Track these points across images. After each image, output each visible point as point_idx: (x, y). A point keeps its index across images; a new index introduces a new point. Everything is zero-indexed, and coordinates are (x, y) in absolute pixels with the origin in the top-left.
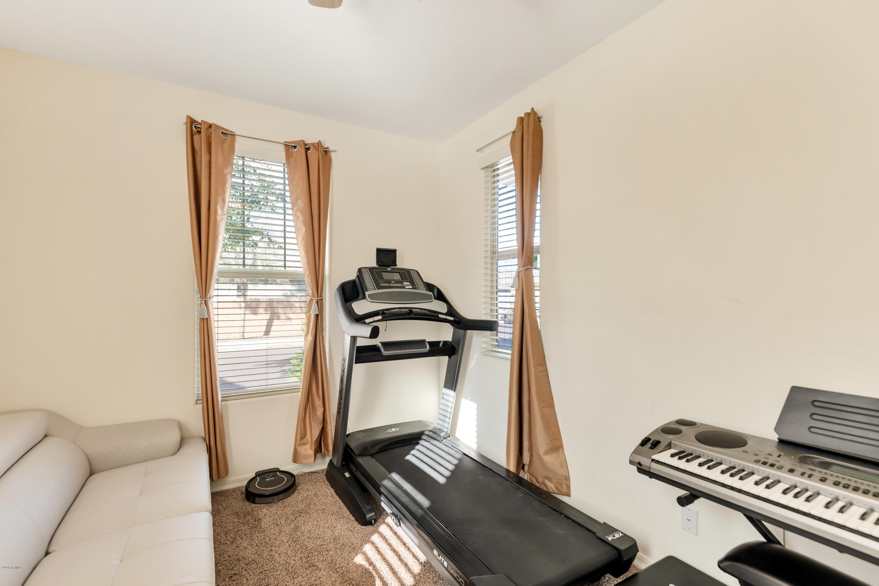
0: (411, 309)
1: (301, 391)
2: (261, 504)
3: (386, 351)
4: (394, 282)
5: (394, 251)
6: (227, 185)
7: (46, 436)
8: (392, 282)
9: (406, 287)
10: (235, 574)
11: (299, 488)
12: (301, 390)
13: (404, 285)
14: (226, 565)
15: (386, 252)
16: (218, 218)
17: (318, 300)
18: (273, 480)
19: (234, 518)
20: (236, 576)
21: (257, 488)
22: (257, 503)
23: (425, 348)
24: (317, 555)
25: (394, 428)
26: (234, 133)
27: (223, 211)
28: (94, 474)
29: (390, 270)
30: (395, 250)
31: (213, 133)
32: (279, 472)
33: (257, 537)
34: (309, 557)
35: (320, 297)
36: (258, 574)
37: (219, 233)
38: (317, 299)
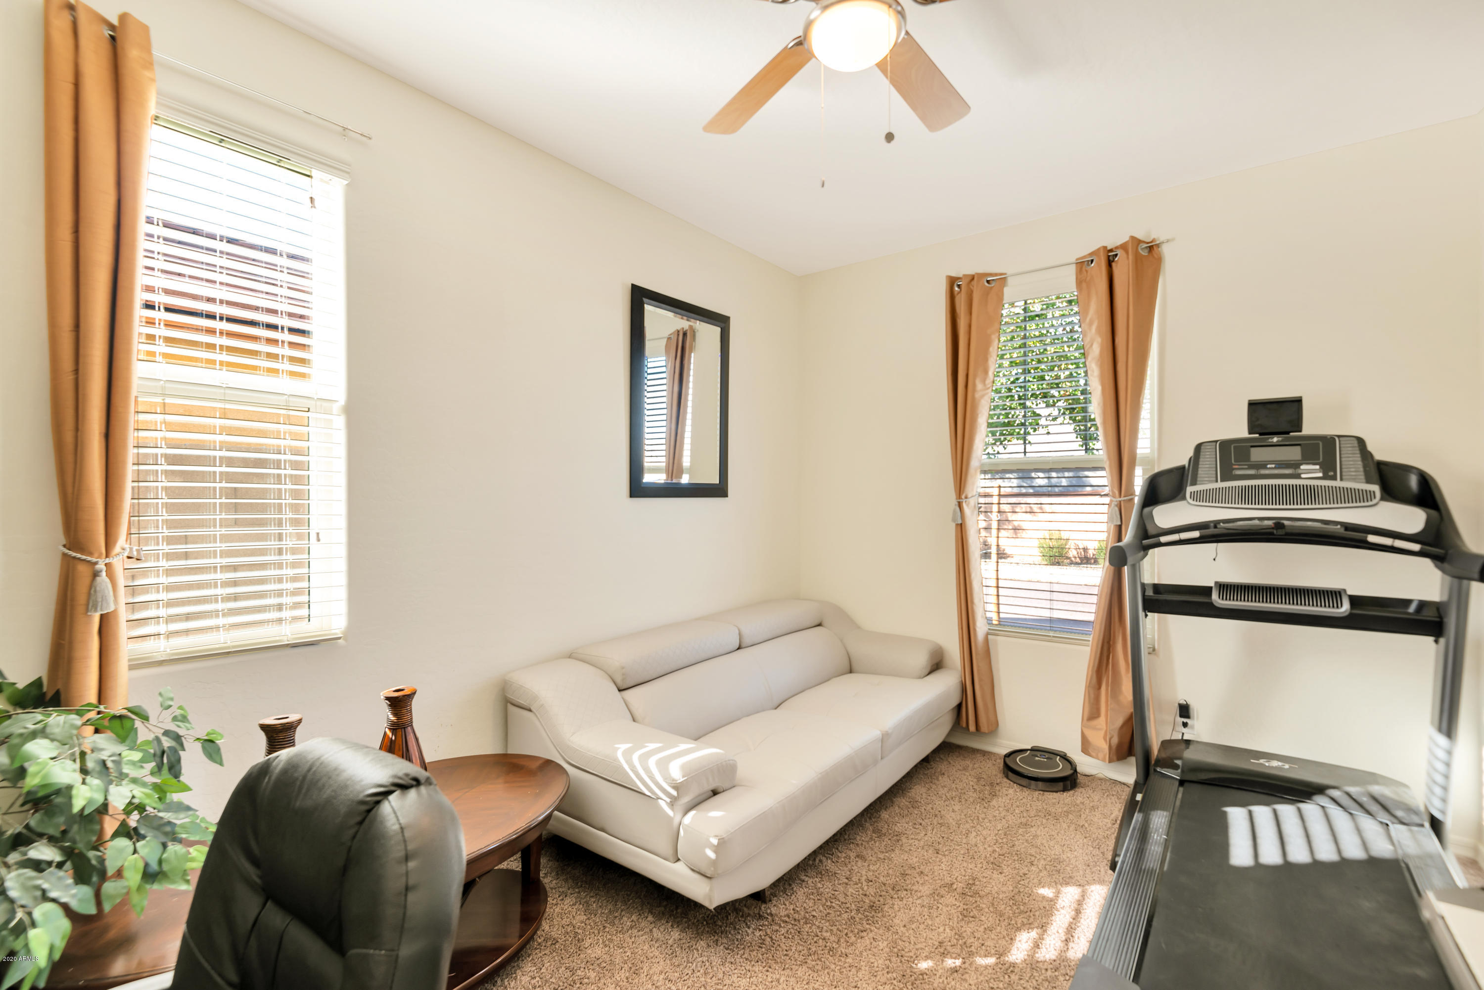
0: (1279, 521)
1: (1090, 645)
2: (1015, 783)
3: (1223, 599)
4: (1273, 466)
5: (1298, 401)
6: (991, 349)
7: (820, 625)
8: (1269, 466)
9: (1303, 476)
10: (921, 824)
11: (1076, 789)
12: (1090, 643)
13: (1300, 471)
14: (922, 813)
15: (1275, 406)
16: (977, 395)
17: (1120, 502)
18: (1044, 761)
19: (972, 781)
20: (920, 826)
21: (1018, 762)
22: (1010, 780)
23: (1337, 607)
24: (1014, 860)
25: (1278, 760)
26: (1005, 274)
27: (985, 384)
28: (853, 673)
29: (1277, 441)
30: (1299, 399)
31: (975, 287)
32: (1061, 756)
33: (975, 808)
34: (1003, 855)
35: (1125, 497)
36: (939, 836)
37: (978, 415)
38: (1120, 499)
